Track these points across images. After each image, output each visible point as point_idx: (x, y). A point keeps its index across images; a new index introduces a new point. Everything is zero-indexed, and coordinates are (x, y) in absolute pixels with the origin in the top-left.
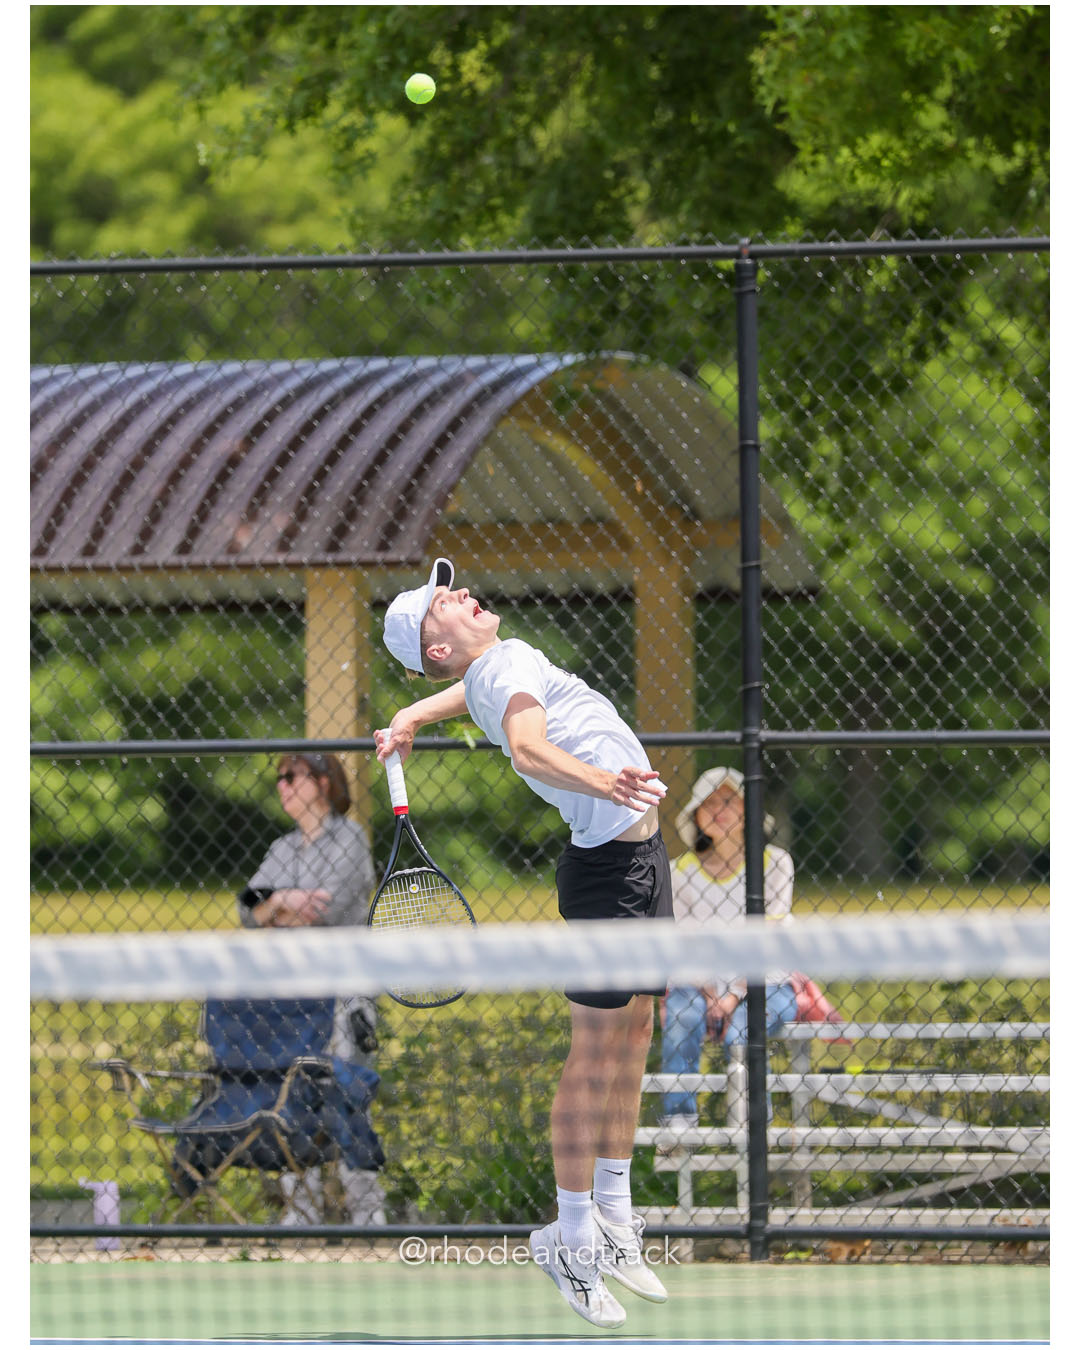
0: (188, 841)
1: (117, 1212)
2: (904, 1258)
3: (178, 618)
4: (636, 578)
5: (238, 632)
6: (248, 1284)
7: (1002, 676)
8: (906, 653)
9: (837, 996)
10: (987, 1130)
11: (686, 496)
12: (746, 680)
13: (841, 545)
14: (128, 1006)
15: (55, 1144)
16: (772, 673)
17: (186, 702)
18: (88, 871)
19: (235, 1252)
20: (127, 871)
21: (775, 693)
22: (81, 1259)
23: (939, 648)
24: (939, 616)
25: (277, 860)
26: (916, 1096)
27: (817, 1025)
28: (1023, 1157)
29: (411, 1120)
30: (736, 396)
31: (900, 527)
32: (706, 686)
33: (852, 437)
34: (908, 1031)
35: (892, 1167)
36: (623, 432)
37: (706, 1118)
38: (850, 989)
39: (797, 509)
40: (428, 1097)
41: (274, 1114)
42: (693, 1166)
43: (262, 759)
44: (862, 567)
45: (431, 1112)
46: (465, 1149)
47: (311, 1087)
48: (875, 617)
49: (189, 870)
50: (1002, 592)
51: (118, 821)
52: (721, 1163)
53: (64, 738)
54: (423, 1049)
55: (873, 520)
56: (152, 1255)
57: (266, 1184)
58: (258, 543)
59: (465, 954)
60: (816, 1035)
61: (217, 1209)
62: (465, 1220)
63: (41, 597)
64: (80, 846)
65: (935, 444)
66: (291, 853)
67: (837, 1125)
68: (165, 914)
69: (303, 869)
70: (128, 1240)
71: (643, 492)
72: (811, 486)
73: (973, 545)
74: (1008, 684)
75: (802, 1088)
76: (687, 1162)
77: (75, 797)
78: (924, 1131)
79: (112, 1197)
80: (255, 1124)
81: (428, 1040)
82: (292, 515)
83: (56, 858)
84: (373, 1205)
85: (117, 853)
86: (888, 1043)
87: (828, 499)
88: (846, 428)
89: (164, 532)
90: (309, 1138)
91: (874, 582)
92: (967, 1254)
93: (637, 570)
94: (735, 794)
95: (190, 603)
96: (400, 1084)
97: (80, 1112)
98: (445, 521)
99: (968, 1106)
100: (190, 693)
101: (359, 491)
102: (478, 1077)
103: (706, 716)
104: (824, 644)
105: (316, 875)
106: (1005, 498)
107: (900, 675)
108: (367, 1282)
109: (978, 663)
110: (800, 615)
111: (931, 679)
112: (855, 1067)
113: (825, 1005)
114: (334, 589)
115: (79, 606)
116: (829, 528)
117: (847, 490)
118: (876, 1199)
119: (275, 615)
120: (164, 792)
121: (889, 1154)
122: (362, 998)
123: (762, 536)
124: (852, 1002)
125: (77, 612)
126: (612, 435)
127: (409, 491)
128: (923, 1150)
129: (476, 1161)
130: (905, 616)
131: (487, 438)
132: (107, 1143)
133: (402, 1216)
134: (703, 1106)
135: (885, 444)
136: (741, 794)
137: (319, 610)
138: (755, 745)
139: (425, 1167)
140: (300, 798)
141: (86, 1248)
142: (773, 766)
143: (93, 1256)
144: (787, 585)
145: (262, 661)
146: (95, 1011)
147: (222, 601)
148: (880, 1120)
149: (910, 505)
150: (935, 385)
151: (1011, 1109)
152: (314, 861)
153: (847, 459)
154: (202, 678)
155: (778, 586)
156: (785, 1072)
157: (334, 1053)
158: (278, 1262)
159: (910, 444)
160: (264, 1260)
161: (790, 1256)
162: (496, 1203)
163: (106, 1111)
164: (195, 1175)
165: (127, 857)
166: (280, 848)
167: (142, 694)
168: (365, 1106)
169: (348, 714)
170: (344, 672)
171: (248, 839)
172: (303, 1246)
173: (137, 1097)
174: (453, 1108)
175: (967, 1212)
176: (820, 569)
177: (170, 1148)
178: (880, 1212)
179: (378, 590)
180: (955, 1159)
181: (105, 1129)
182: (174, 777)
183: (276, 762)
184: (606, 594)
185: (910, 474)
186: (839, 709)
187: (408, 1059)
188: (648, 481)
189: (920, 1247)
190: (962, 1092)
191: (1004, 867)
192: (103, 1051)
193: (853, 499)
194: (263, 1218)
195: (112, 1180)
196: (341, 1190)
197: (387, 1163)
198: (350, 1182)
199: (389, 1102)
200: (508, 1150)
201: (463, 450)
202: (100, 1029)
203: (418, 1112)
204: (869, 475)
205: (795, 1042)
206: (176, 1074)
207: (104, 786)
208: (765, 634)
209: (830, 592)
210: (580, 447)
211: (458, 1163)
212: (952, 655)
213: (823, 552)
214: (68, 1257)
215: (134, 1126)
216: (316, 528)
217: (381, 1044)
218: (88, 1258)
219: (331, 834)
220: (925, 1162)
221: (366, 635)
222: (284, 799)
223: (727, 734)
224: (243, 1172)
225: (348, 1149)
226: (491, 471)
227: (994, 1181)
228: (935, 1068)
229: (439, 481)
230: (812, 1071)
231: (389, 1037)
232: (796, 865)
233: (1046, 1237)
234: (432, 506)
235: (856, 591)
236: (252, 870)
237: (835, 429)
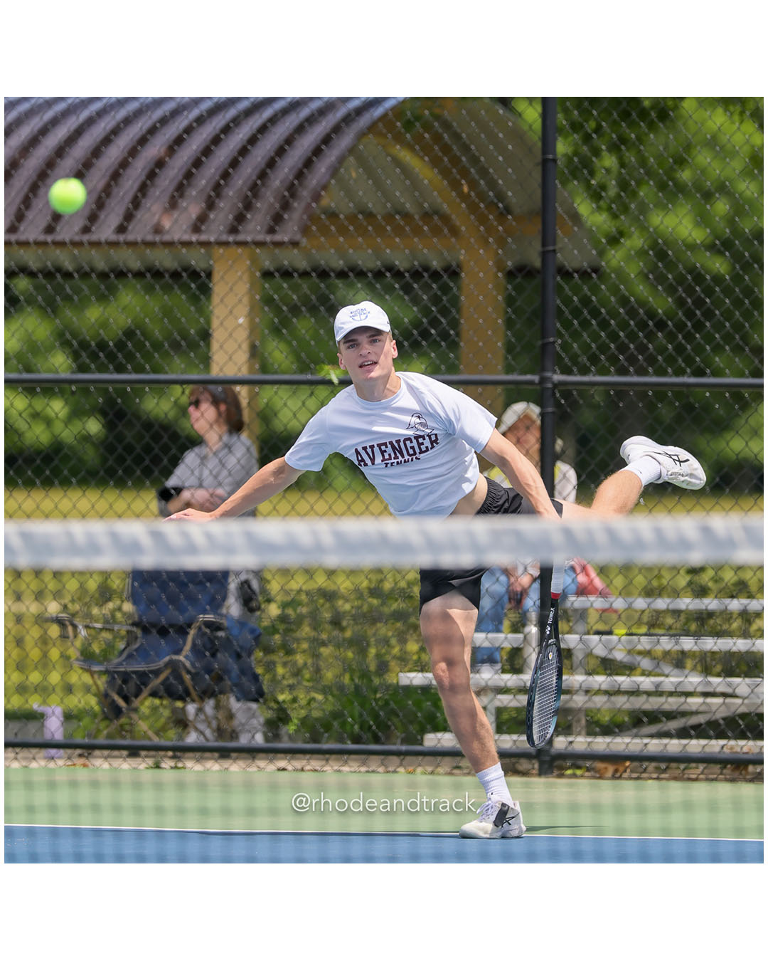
0: (120, 450)
1: (62, 729)
2: (655, 776)
3: (116, 282)
4: (462, 257)
5: (161, 293)
6: (158, 786)
7: (737, 337)
8: (664, 318)
9: (608, 577)
10: (719, 680)
11: (501, 197)
12: (544, 336)
13: (618, 236)
14: (73, 574)
15: (16, 677)
16: (563, 332)
17: (120, 345)
18: (44, 472)
19: (150, 762)
20: (74, 472)
21: (565, 347)
22: (34, 765)
23: (690, 314)
24: (690, 291)
25: (187, 466)
26: (666, 654)
27: (592, 598)
28: (746, 701)
29: (285, 664)
30: (540, 121)
31: (662, 222)
32: (513, 340)
33: (627, 154)
34: (661, 604)
35: (647, 707)
36: (455, 148)
37: (507, 667)
38: (617, 571)
39: (584, 207)
40: (298, 648)
41: (181, 658)
42: (497, 704)
43: (178, 389)
44: (633, 253)
45: (300, 659)
46: (325, 687)
47: (209, 638)
48: (642, 289)
49: (120, 472)
50: (738, 273)
51: (67, 435)
52: (518, 701)
53: (28, 370)
54: (295, 610)
55: (641, 217)
56: (88, 763)
57: (174, 711)
58: (177, 226)
59: (328, 540)
60: (592, 606)
61: (137, 729)
62: (324, 740)
63: (12, 263)
64: (38, 453)
65: (690, 160)
66: (198, 461)
67: (606, 674)
68: (102, 505)
69: (206, 473)
70: (69, 751)
71: (469, 192)
72: (595, 190)
73: (717, 238)
74: (741, 343)
75: (581, 646)
76: (491, 701)
77: (36, 416)
78: (671, 680)
79: (58, 718)
80: (167, 665)
81: (300, 604)
82: (203, 205)
83: (20, 461)
84: (255, 728)
85: (67, 458)
86: (646, 612)
87: (608, 201)
88: (623, 147)
89: (106, 216)
90: (207, 677)
91: (641, 264)
92: (702, 773)
93: (463, 252)
94: (533, 422)
95: (125, 270)
96: (277, 637)
97: (35, 654)
98: (318, 212)
99: (706, 662)
100: (124, 339)
101: (254, 188)
102: (336, 633)
103: (513, 363)
104: (603, 310)
105: (216, 477)
106: (741, 202)
107: (660, 334)
108: (249, 786)
109: (719, 327)
110: (585, 288)
111: (683, 338)
112: (621, 630)
113: (598, 583)
114: (234, 262)
115: (41, 272)
116: (608, 223)
117: (622, 194)
118: (635, 731)
119: (189, 281)
120: (104, 413)
121: (645, 697)
122: (248, 571)
123: (557, 228)
124: (619, 581)
125: (40, 276)
126: (446, 149)
127: (292, 189)
128: (671, 694)
129: (333, 696)
130: (664, 290)
131: (352, 150)
132: (55, 678)
133: (277, 737)
134: (505, 658)
135: (652, 160)
136: (539, 422)
137: (222, 278)
138: (550, 385)
139: (295, 700)
140: (204, 419)
141: (37, 756)
142: (563, 402)
143: (43, 763)
144: (576, 264)
145: (179, 315)
146: (48, 578)
147: (149, 270)
148: (639, 671)
149: (670, 206)
150: (690, 116)
151: (738, 665)
152: (214, 468)
153: (623, 171)
154: (133, 328)
155: (569, 266)
156: (567, 633)
157: (228, 612)
158: (183, 770)
159: (671, 160)
160: (172, 768)
161: (569, 772)
162: (348, 727)
163: (54, 654)
164: (121, 703)
165: (73, 462)
166: (191, 458)
167: (88, 338)
168: (250, 653)
169: (242, 357)
170: (240, 325)
171: (166, 449)
172: (202, 758)
173: (78, 643)
174: (316, 656)
175: (703, 742)
176: (601, 253)
177: (102, 682)
178: (637, 741)
179: (267, 263)
180: (695, 702)
181: (54, 667)
182: (110, 402)
183: (187, 392)
184: (439, 269)
185: (671, 183)
186: (613, 360)
187: (283, 619)
188: (473, 185)
189: (667, 768)
190: (701, 651)
191: (736, 481)
192: (53, 608)
193: (627, 201)
194: (171, 737)
195: (58, 705)
196: (231, 716)
197: (266, 696)
198: (239, 709)
199: (268, 650)
200: (357, 688)
201: (333, 158)
202: (52, 592)
203: (290, 658)
204: (639, 183)
205: (576, 610)
206: (108, 626)
207: (57, 407)
208: (558, 302)
209: (608, 271)
210: (422, 158)
211: (319, 697)
212: (699, 320)
213: (604, 241)
214: (24, 763)
215: (76, 665)
216: (221, 216)
217: (263, 606)
218: (39, 764)
219: (228, 447)
220: (672, 703)
221: (258, 297)
222: (193, 420)
223: (529, 377)
224: (157, 702)
225: (236, 685)
226: (354, 175)
227: (724, 719)
228: (678, 632)
229: (314, 182)
230: (588, 633)
231: (269, 601)
232: (579, 477)
233: (761, 762)
234: (309, 200)
235: (627, 270)
236: (168, 473)
237: (614, 148)
